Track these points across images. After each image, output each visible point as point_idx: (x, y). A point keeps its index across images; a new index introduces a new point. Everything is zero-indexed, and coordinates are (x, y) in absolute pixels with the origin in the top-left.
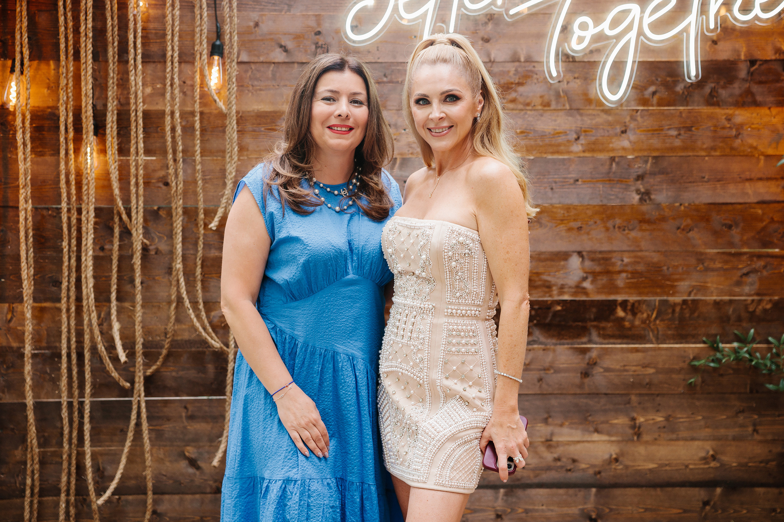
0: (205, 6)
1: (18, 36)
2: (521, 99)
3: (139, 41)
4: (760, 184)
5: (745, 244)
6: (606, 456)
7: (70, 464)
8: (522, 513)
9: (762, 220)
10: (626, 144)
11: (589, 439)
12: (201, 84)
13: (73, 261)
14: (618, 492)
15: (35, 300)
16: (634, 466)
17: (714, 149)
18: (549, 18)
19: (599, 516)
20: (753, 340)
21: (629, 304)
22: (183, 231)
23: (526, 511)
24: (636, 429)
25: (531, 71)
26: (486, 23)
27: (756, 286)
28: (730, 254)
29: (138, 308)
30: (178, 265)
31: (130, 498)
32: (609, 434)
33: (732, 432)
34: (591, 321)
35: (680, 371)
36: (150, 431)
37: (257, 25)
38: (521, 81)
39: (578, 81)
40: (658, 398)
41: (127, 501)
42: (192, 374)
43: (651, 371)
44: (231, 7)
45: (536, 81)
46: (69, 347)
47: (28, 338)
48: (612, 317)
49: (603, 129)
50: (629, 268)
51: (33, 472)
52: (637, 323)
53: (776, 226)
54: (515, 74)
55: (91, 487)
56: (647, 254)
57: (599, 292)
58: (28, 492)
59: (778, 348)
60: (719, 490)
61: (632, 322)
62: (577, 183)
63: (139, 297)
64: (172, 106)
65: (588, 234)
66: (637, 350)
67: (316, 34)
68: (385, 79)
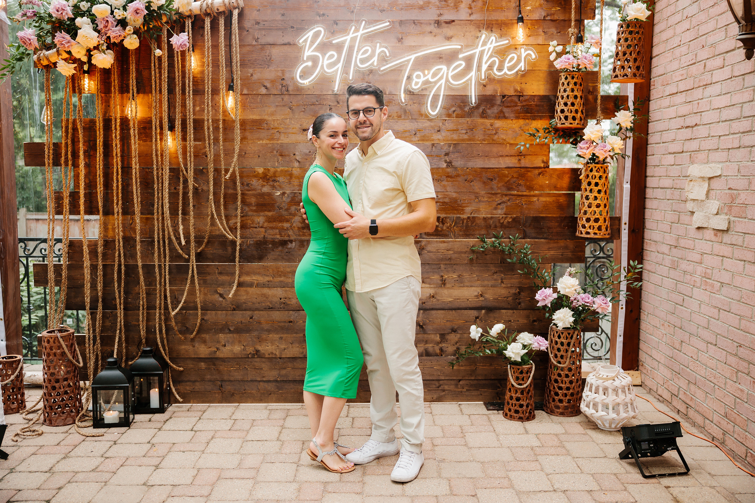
0: (224, 65)
1: (131, 81)
3: (191, 83)
4: (507, 158)
5: (499, 188)
6: (428, 295)
7: (160, 295)
9: (508, 177)
10: (440, 137)
12: (223, 106)
13: (160, 194)
14: (433, 312)
15: (142, 213)
16: (442, 300)
17: (484, 140)
18: (401, 72)
19: (424, 324)
20: (502, 237)
22: (214, 180)
24: (443, 282)
25: (392, 99)
26: (369, 75)
27: (505, 210)
28: (492, 194)
29: (191, 218)
30: (211, 197)
31: (191, 312)
32: (430, 284)
33: (490, 283)
35: (465, 252)
36: (199, 280)
37: (252, 75)
39: (415, 104)
40: (455, 266)
41: (189, 313)
42: (220, 252)
43: (451, 252)
44: (237, 66)
46: (159, 238)
47: (138, 232)
49: (428, 129)
50: (441, 200)
51: (143, 298)
52: (445, 228)
53: (515, 179)
55: (170, 306)
56: (450, 193)
58: (141, 308)
59: (513, 241)
60: (483, 311)
61: (442, 228)
63: (192, 213)
64: (208, 116)
66: (444, 242)
67: (282, 80)
68: (317, 103)
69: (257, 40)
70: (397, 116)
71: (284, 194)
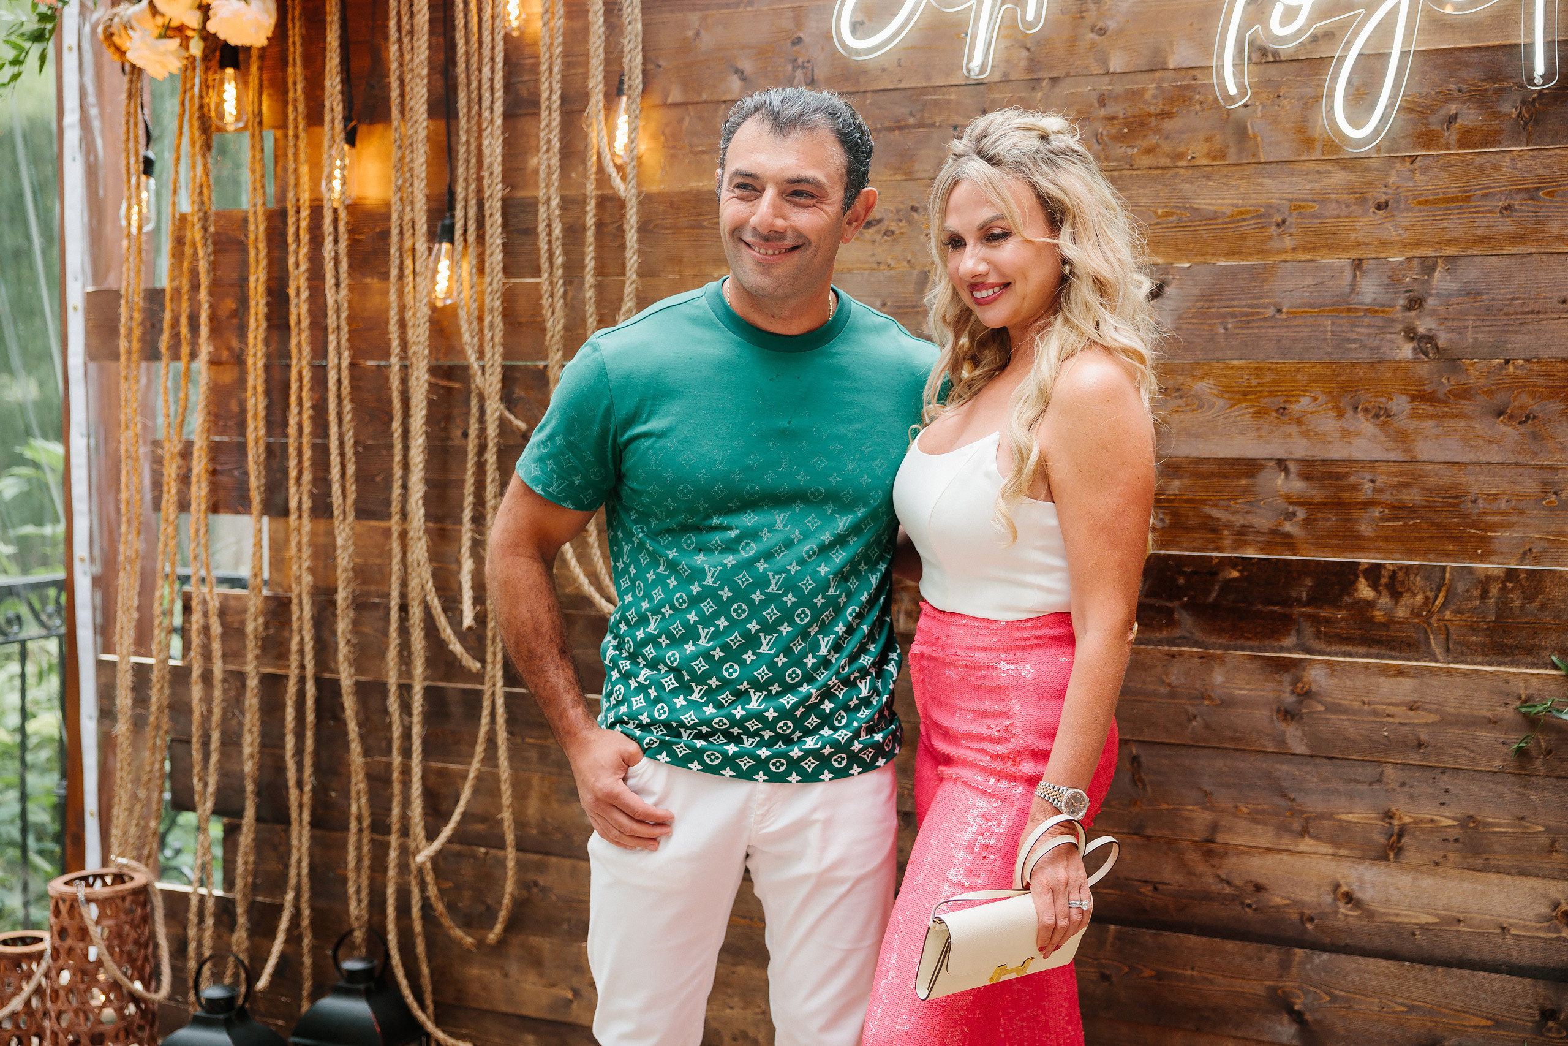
2: (1167, 147)
6: (1326, 887)
8: (1152, 977)
10: (1386, 231)
11: (1291, 848)
14: (1348, 963)
16: (1386, 914)
19: (1308, 1007)
21: (1384, 573)
23: (1159, 976)
24: (1394, 838)
25: (1188, 87)
31: (485, 851)
32: (1333, 842)
34: (1299, 601)
35: (1493, 722)
36: (511, 747)
37: (698, 34)
38: (1167, 108)
39: (1284, 103)
40: (1445, 778)
43: (1430, 718)
45: (1198, 108)
47: (343, 575)
48: (1347, 599)
49: (1337, 202)
50: (1386, 497)
51: (359, 792)
52: (1401, 614)
54: (1155, 97)
55: (419, 830)
56: (1426, 467)
57: (1320, 544)
61: (1389, 613)
62: (1278, 316)
64: (548, 188)
65: (1299, 422)
66: (1399, 672)
67: (794, 44)
68: (911, 121)
70: (1208, 155)
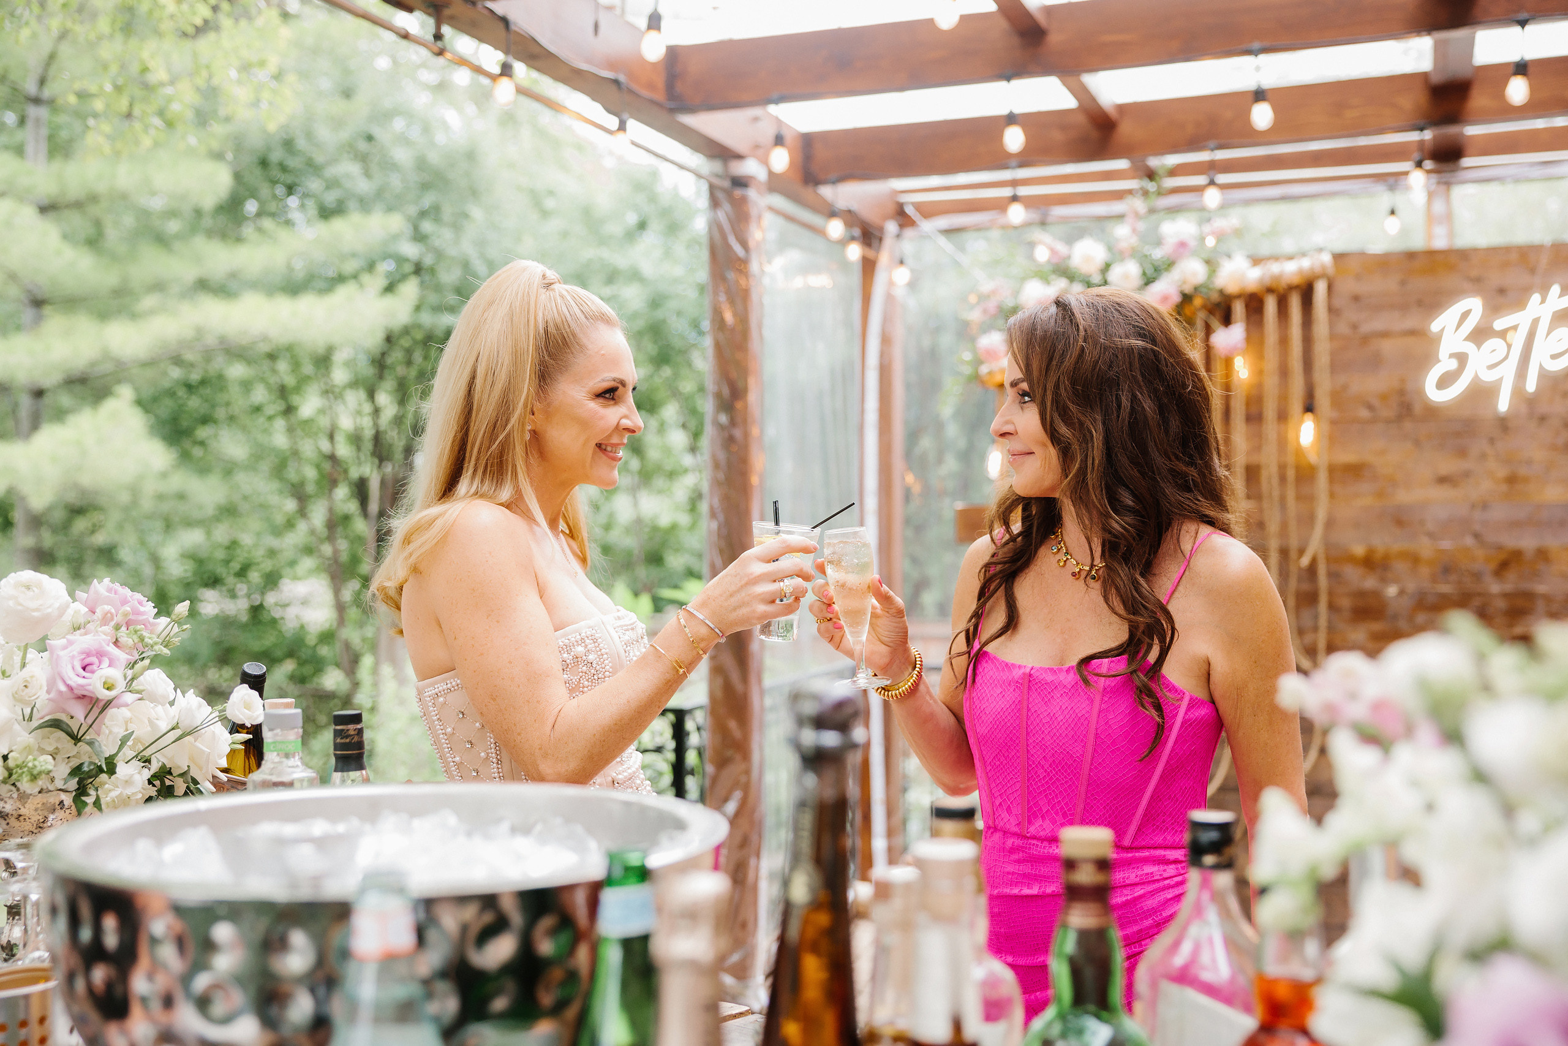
12: (1294, 441)
44: (1322, 372)
64: (1269, 459)
67: (1401, 394)
69: (1355, 327)
71: (1402, 592)
